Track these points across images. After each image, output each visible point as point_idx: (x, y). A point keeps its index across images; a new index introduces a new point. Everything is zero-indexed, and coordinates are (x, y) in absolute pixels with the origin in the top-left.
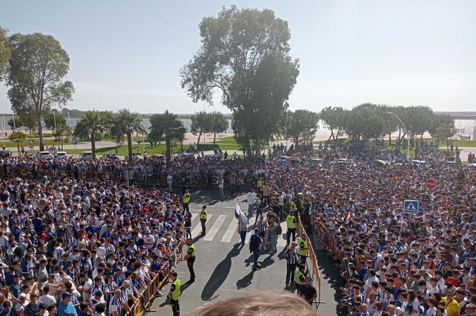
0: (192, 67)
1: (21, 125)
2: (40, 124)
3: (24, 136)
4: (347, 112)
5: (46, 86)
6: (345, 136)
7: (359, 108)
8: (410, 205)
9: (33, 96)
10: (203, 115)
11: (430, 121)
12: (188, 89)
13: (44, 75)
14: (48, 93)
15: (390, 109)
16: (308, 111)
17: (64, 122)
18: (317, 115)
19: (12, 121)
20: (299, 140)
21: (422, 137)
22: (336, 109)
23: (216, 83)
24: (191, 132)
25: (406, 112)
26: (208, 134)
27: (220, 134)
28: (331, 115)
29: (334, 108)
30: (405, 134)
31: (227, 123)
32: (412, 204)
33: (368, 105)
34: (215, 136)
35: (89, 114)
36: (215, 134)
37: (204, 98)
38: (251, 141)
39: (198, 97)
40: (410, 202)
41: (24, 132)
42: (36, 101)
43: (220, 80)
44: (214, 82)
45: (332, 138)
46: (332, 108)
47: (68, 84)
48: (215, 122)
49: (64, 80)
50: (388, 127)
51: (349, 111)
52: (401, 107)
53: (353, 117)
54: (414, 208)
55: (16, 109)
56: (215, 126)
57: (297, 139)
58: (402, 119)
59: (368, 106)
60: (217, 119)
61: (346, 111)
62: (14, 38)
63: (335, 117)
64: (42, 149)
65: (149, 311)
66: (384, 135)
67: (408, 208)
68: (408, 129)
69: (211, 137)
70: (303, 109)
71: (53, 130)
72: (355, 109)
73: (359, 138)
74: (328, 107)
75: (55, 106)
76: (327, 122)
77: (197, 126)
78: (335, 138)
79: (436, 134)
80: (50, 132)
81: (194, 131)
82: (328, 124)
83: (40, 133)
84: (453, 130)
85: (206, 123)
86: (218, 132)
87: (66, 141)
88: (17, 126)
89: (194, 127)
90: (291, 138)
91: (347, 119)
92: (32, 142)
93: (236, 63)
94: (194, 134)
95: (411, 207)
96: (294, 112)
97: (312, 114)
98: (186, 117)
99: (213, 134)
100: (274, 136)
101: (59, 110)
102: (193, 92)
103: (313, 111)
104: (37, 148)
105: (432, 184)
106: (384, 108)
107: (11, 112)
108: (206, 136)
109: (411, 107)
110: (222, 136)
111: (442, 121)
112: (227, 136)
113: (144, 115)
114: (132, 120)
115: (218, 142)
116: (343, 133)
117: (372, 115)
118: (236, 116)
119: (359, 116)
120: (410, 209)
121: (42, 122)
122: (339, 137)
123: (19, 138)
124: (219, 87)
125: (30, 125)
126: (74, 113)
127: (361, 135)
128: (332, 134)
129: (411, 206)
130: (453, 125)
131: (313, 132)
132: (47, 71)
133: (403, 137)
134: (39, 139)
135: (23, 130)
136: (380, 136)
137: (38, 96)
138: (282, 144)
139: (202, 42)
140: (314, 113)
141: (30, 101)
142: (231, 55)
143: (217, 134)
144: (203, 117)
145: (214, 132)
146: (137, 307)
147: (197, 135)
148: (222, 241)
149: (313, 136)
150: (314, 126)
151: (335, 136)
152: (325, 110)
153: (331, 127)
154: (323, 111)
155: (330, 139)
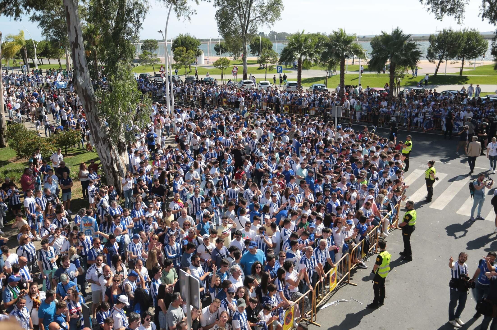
1: (226, 50)
2: (245, 48)
3: (228, 62)
5: (253, 5)
9: (240, 16)
10: (447, 33)
14: (255, 12)
17: (270, 47)
19: (218, 46)
24: (427, 57)
26: (452, 61)
27: (472, 61)
31: (485, 46)
34: (463, 64)
35: (297, 37)
36: (463, 61)
37: (452, 10)
39: (443, 10)
41: (228, 58)
42: (243, 22)
48: (466, 43)
55: (223, 32)
56: (465, 49)
60: (469, 39)
64: (245, 77)
65: (348, 283)
69: (456, 65)
71: (258, 55)
77: (436, 49)
80: (255, 58)
81: (431, 56)
83: (244, 59)
85: (451, 45)
86: (469, 58)
87: (271, 69)
88: (222, 52)
89: (432, 51)
92: (235, 70)
94: (430, 61)
98: (423, 38)
99: (461, 62)
101: (267, 33)
104: (240, 76)
108: (448, 64)
110: (475, 64)
112: (482, 65)
113: (364, 37)
114: (349, 43)
115: (466, 72)
123: (223, 64)
125: (235, 50)
126: (281, 37)
134: (243, 66)
137: (245, 16)
141: (237, 23)
143: (466, 62)
144: (447, 37)
145: (462, 59)
146: (334, 275)
147: (434, 63)
148: (458, 212)
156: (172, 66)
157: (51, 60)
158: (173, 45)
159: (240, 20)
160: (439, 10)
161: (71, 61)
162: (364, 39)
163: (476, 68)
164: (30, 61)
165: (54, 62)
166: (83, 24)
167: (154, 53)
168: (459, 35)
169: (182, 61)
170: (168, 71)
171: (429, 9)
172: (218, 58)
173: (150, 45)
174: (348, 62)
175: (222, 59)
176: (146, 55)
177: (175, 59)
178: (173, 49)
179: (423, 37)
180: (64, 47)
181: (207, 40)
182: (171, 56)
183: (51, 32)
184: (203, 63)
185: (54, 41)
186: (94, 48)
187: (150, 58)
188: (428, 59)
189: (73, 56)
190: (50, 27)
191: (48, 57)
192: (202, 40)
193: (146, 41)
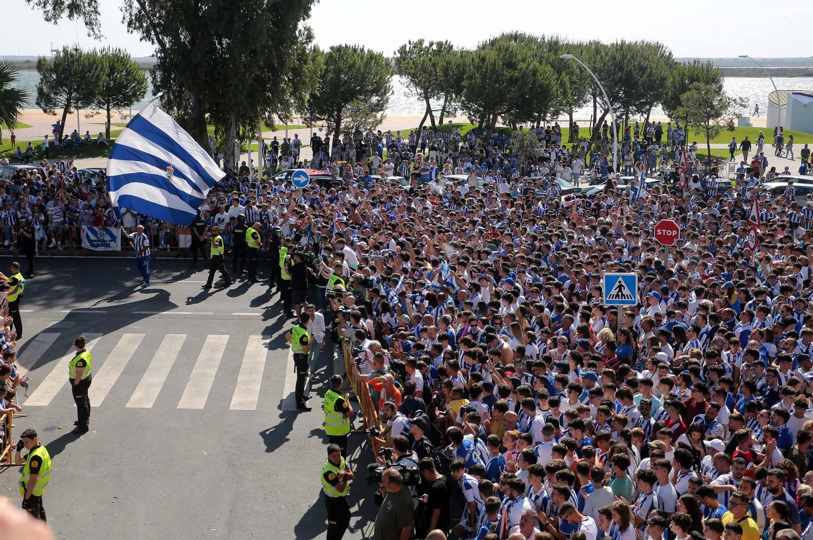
4: (464, 54)
6: (461, 118)
7: (493, 43)
8: (617, 284)
10: (72, 55)
11: (664, 79)
15: (570, 48)
16: (362, 50)
18: (387, 59)
20: (342, 126)
21: (647, 119)
22: (434, 47)
24: (38, 104)
25: (607, 54)
26: (88, 111)
27: (125, 111)
28: (424, 62)
29: (431, 44)
30: (606, 112)
31: (141, 82)
32: (623, 283)
33: (515, 37)
34: (109, 117)
36: (108, 110)
37: (73, 10)
40: (618, 277)
45: (428, 123)
46: (426, 44)
48: (109, 76)
50: (565, 94)
51: (468, 52)
52: (597, 44)
53: (478, 68)
54: (626, 291)
56: (108, 87)
57: (338, 123)
58: (599, 75)
59: (516, 40)
60: (112, 70)
61: (462, 52)
63: (434, 65)
66: (556, 113)
67: (614, 292)
68: (614, 98)
69: (97, 119)
70: (351, 43)
72: (484, 47)
73: (495, 120)
74: (415, 40)
76: (416, 80)
77: (56, 87)
78: (437, 123)
79: (680, 111)
81: (45, 101)
82: (416, 85)
84: (721, 100)
85: (82, 79)
86: (117, 106)
89: (45, 90)
90: (320, 123)
91: (463, 73)
94: (45, 111)
95: (620, 290)
96: (327, 50)
97: (374, 58)
98: (26, 65)
99: (104, 112)
100: (275, 117)
103: (376, 50)
105: (669, 233)
106: (554, 46)
108: (82, 118)
109: (619, 43)
111: (692, 79)
116: (456, 110)
117: (524, 60)
119: (494, 64)
120: (617, 295)
122: (446, 121)
127: (500, 114)
128: (429, 111)
129: (620, 287)
130: (720, 88)
131: (380, 107)
133: (602, 118)
136: (545, 116)
138: (296, 136)
140: (380, 56)
143: (114, 112)
144: (73, 62)
145: (105, 107)
147: (55, 114)
148: (129, 405)
149: (379, 115)
150: (381, 89)
151: (437, 114)
152: (407, 49)
153: (426, 93)
154: (402, 50)
155: (424, 125)
168: (94, 60)
179: (27, 62)
188: (41, 107)
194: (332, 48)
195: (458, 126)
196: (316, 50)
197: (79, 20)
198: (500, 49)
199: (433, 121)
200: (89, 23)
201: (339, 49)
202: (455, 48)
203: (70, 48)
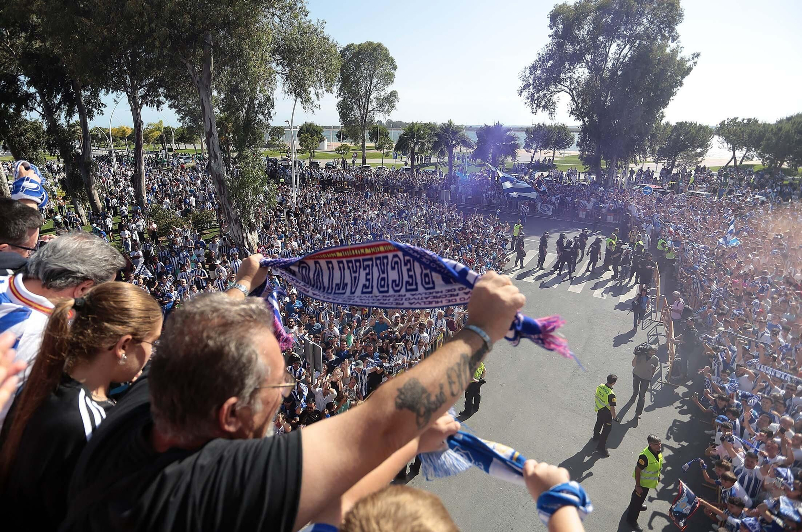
0: (533, 68)
1: (347, 137)
2: (364, 136)
3: (348, 148)
4: (765, 125)
5: (371, 97)
6: (756, 161)
9: (359, 106)
10: (541, 126)
12: (526, 96)
13: (371, 85)
14: (373, 104)
16: (696, 124)
17: (387, 135)
18: (711, 129)
19: (339, 133)
20: (676, 163)
22: (745, 121)
23: (563, 87)
24: (524, 148)
26: (545, 151)
27: (562, 151)
28: (736, 130)
29: (743, 120)
31: (572, 139)
34: (554, 154)
35: (412, 126)
36: (554, 151)
37: (545, 107)
38: (603, 162)
39: (538, 106)
41: (348, 144)
42: (362, 113)
43: (568, 83)
44: (560, 86)
45: (732, 163)
46: (739, 120)
47: (394, 94)
48: (557, 135)
49: (389, 89)
51: (769, 124)
53: (775, 134)
55: (344, 121)
56: (556, 141)
57: (674, 162)
60: (559, 133)
61: (765, 124)
62: (348, 48)
63: (742, 132)
64: (364, 162)
69: (549, 155)
70: (689, 121)
71: (376, 142)
72: (781, 122)
73: (781, 164)
74: (732, 117)
75: (380, 117)
76: (728, 140)
77: (532, 141)
78: (738, 163)
80: (373, 145)
81: (527, 147)
83: (363, 145)
85: (544, 137)
86: (559, 149)
87: (387, 155)
88: (343, 139)
89: (528, 142)
90: (663, 161)
91: (763, 136)
92: (355, 155)
93: (593, 60)
94: (527, 151)
96: (674, 124)
98: (520, 129)
99: (552, 152)
100: (638, 158)
101: (384, 122)
102: (532, 100)
104: (359, 161)
107: (339, 124)
108: (542, 154)
110: (564, 154)
112: (570, 155)
113: (471, 127)
114: (457, 133)
115: (557, 162)
116: (753, 157)
118: (585, 130)
119: (788, 132)
121: (367, 135)
122: (744, 163)
123: (344, 150)
124: (567, 92)
125: (355, 137)
126: (397, 125)
127: (786, 161)
128: (734, 157)
131: (701, 154)
132: (375, 81)
134: (362, 151)
135: (348, 143)
137: (364, 107)
139: (550, 36)
140: (707, 127)
141: (356, 113)
142: (588, 51)
143: (556, 151)
144: (541, 130)
145: (553, 149)
146: (440, 341)
147: (530, 152)
149: (700, 159)
150: (704, 144)
151: (739, 160)
152: (726, 123)
153: (733, 147)
154: (722, 124)
155: (730, 164)
156: (298, 150)
157: (187, 145)
158: (299, 132)
159: (360, 110)
160: (535, 106)
161: (205, 146)
162: (470, 128)
163: (565, 157)
164: (168, 146)
165: (190, 147)
166: (216, 112)
167: (281, 139)
168: (551, 129)
169: (307, 146)
170: (294, 156)
171: (525, 103)
172: (339, 144)
173: (278, 132)
174: (456, 150)
175: (343, 145)
176: (274, 141)
177: (301, 144)
178: (299, 135)
180: (199, 133)
181: (330, 127)
182: (297, 142)
183: (187, 119)
184: (326, 148)
185: (189, 128)
186: (227, 135)
187: (278, 143)
189: (208, 142)
190: (186, 115)
191: (185, 143)
192: (325, 127)
193: (274, 128)
194: (677, 123)
195: (752, 166)
196: (668, 124)
197: (546, 112)
198: (794, 122)
199: (735, 162)
200: (551, 114)
201: (681, 123)
202: (760, 122)
203: (541, 124)
